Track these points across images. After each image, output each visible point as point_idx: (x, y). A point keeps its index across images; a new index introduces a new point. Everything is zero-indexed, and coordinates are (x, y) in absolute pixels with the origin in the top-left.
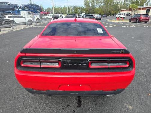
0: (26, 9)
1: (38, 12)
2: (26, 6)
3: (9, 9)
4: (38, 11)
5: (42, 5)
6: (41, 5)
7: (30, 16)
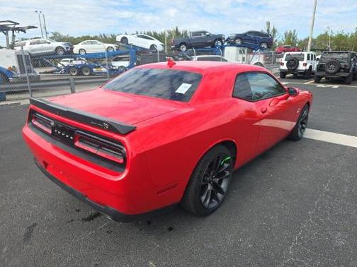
0: (238, 42)
1: (262, 49)
2: (238, 37)
3: (208, 44)
4: (264, 46)
5: (295, 31)
6: (292, 32)
7: (241, 56)
